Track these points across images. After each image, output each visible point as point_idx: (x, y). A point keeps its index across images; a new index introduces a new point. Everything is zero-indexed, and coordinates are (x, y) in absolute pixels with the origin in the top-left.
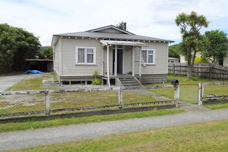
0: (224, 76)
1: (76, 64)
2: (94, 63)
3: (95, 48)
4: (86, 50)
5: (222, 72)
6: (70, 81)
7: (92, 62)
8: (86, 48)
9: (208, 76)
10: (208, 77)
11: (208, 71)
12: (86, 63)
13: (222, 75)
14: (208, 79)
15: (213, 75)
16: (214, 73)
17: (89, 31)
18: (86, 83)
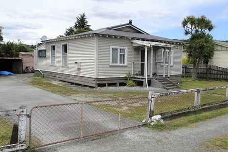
0: (221, 76)
1: (111, 65)
2: (126, 64)
3: (127, 48)
4: (119, 50)
5: (219, 73)
6: (107, 82)
7: (124, 63)
8: (119, 47)
9: (205, 76)
10: (204, 78)
11: (205, 72)
12: (119, 64)
13: (219, 75)
14: (204, 79)
15: (210, 75)
16: (211, 74)
17: (110, 29)
18: (118, 84)
